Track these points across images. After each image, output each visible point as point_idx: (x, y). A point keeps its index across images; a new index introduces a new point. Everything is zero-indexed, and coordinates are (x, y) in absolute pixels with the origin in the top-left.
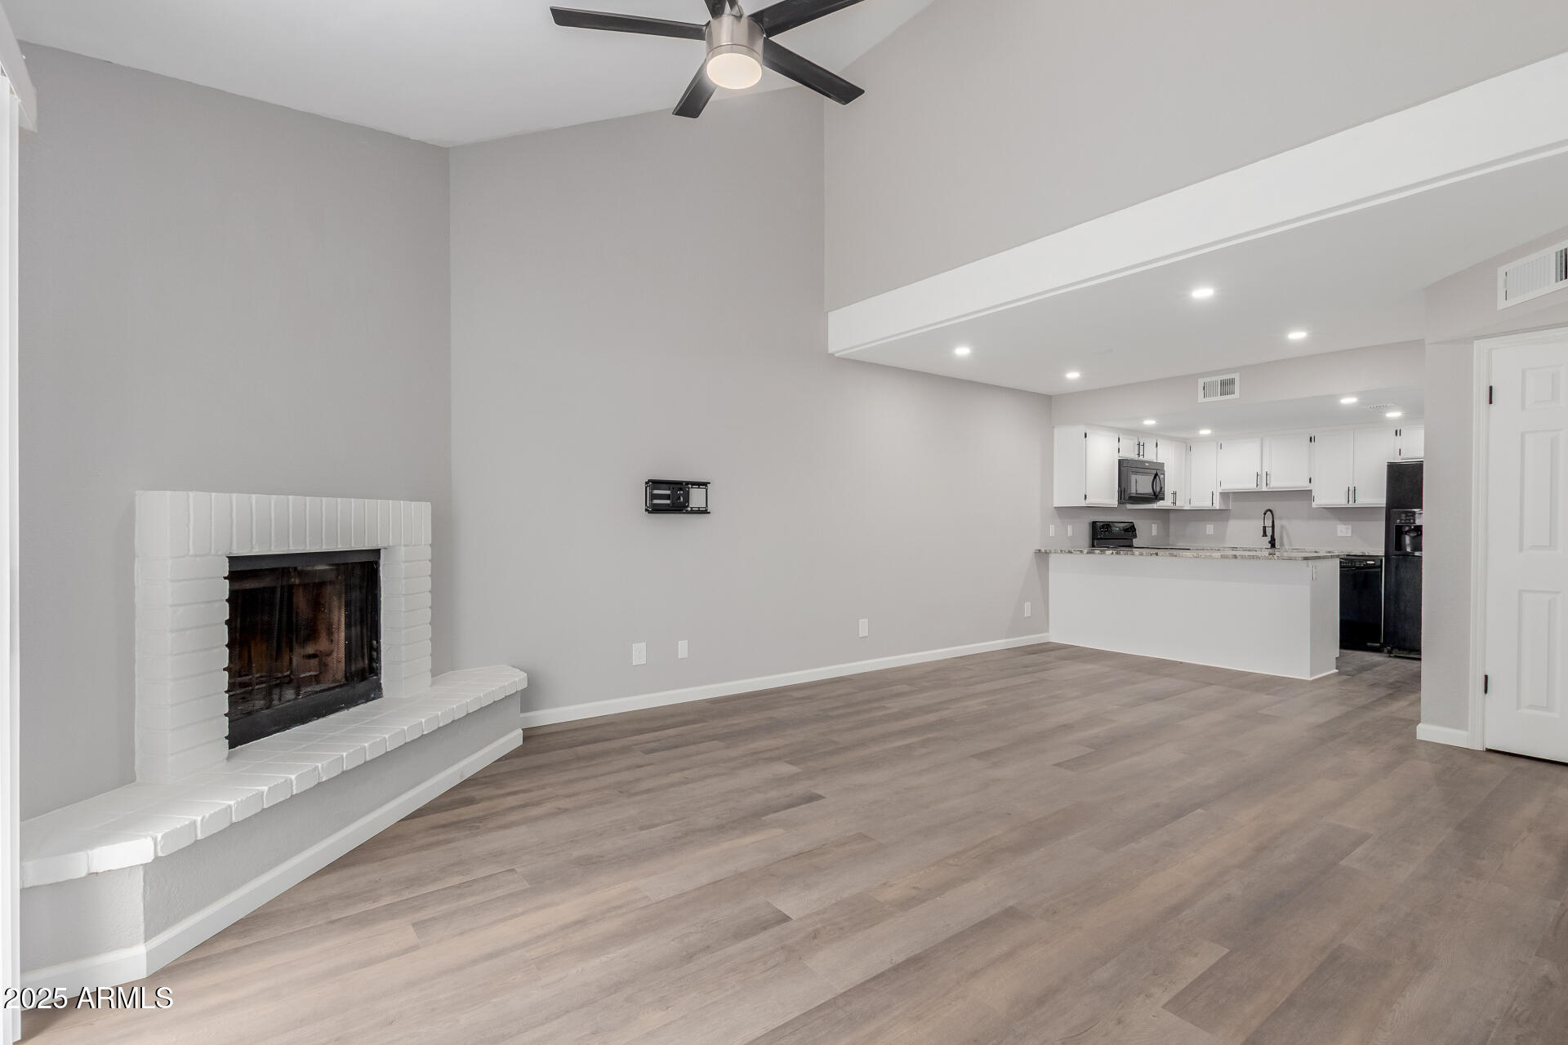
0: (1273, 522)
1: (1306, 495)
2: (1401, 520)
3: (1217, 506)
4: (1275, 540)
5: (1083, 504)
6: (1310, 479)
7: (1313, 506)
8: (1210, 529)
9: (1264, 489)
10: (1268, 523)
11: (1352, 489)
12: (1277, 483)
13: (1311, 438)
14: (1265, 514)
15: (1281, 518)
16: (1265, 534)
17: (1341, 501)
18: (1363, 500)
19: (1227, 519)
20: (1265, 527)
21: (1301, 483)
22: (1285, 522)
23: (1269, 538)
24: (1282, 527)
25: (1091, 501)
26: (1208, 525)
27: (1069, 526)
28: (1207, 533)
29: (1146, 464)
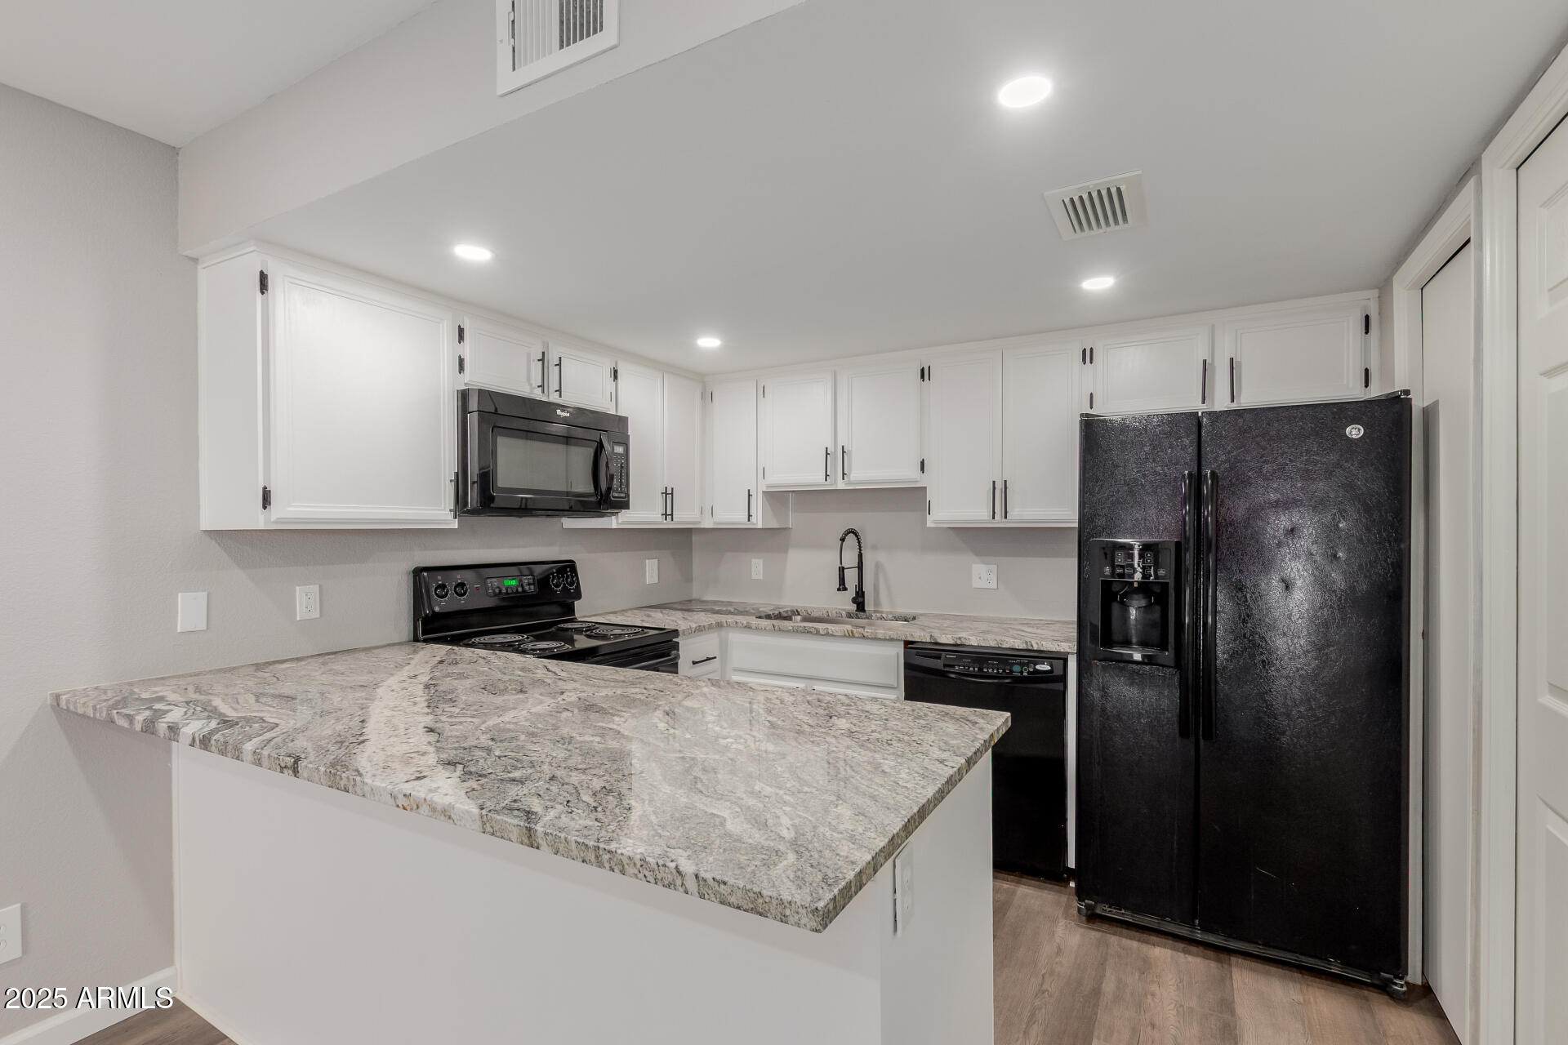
0: (860, 556)
1: (912, 498)
2: (1113, 567)
3: (758, 522)
4: (863, 593)
5: (259, 520)
6: (922, 463)
7: (929, 524)
8: (757, 567)
9: (841, 485)
10: (850, 559)
11: (999, 486)
12: (865, 472)
13: (923, 370)
14: (843, 540)
15: (875, 547)
16: (842, 586)
17: (977, 513)
18: (1024, 512)
19: (784, 549)
20: (842, 570)
21: (903, 473)
22: (882, 557)
23: (851, 592)
24: (878, 566)
25: (290, 510)
26: (754, 561)
27: (297, 588)
28: (754, 577)
29: (559, 412)
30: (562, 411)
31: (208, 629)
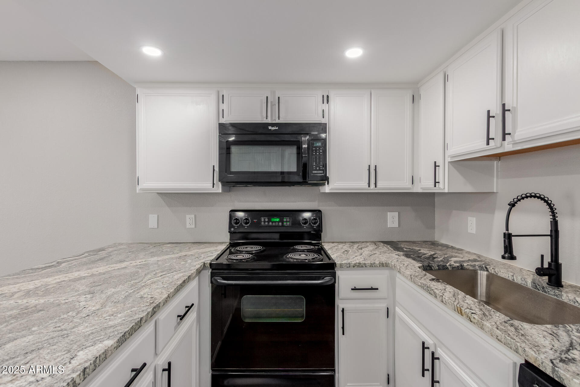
3: (444, 187)
26: (469, 218)
27: (187, 215)
28: (469, 231)
29: (270, 128)
30: (272, 127)
31: (158, 227)
